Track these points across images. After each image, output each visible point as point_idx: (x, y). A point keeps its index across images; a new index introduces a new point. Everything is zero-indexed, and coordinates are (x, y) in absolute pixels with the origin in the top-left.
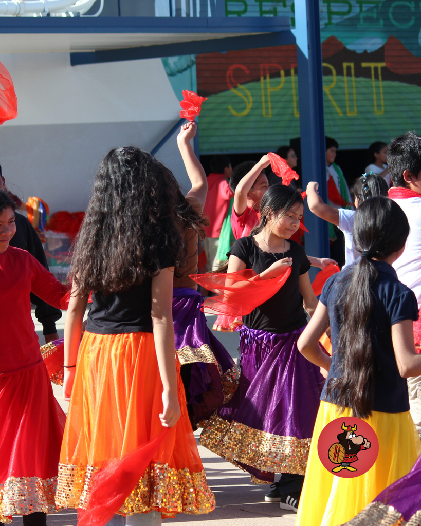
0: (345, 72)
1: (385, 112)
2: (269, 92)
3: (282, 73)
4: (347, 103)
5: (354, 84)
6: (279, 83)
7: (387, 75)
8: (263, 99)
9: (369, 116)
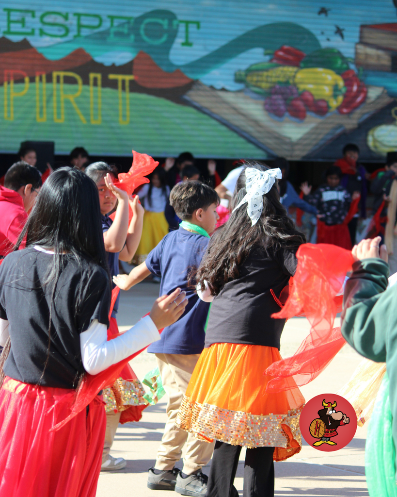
0: (91, 82)
1: (131, 122)
2: (12, 96)
3: (27, 79)
4: (92, 112)
5: (100, 94)
6: (23, 89)
7: (135, 87)
8: (6, 103)
9: (113, 125)
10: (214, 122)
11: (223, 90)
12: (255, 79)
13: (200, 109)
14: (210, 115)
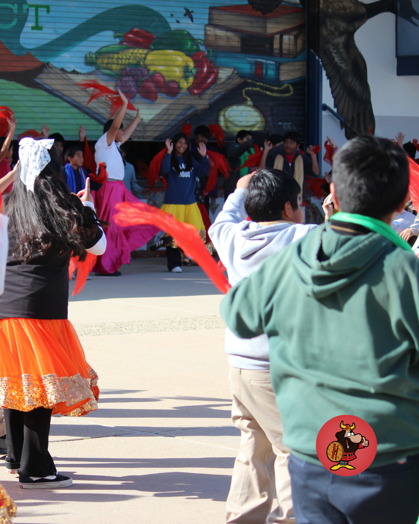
10: (66, 104)
11: (74, 72)
12: (105, 61)
13: (51, 92)
14: (62, 97)
